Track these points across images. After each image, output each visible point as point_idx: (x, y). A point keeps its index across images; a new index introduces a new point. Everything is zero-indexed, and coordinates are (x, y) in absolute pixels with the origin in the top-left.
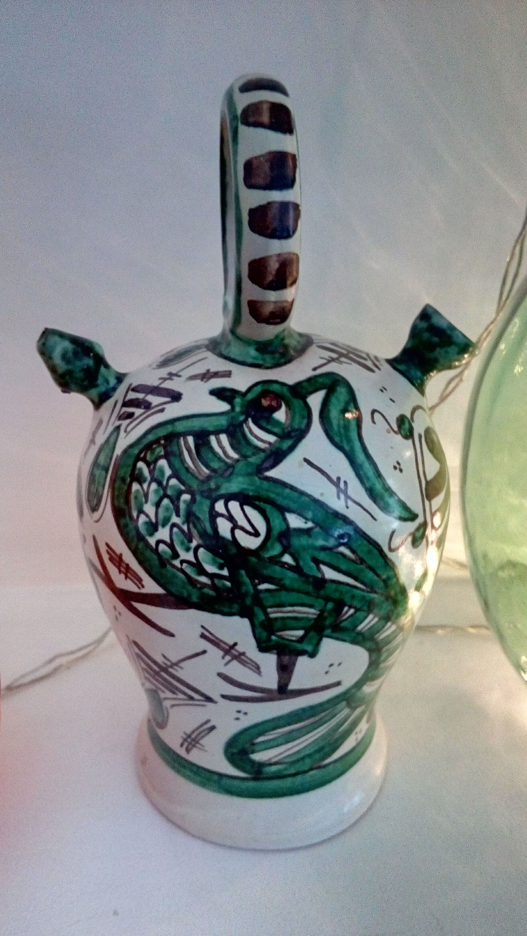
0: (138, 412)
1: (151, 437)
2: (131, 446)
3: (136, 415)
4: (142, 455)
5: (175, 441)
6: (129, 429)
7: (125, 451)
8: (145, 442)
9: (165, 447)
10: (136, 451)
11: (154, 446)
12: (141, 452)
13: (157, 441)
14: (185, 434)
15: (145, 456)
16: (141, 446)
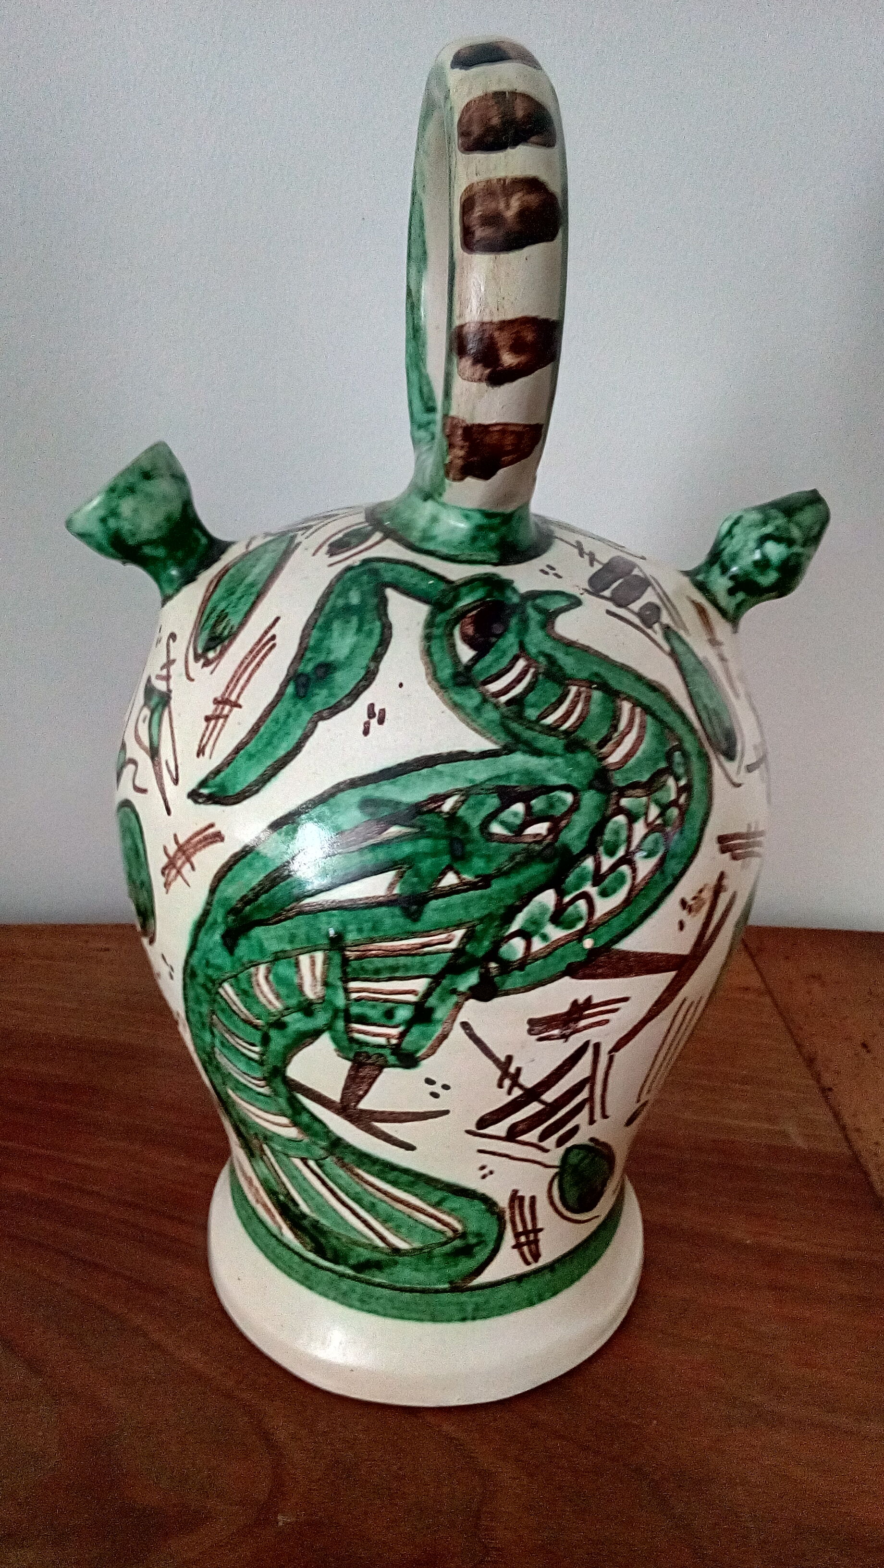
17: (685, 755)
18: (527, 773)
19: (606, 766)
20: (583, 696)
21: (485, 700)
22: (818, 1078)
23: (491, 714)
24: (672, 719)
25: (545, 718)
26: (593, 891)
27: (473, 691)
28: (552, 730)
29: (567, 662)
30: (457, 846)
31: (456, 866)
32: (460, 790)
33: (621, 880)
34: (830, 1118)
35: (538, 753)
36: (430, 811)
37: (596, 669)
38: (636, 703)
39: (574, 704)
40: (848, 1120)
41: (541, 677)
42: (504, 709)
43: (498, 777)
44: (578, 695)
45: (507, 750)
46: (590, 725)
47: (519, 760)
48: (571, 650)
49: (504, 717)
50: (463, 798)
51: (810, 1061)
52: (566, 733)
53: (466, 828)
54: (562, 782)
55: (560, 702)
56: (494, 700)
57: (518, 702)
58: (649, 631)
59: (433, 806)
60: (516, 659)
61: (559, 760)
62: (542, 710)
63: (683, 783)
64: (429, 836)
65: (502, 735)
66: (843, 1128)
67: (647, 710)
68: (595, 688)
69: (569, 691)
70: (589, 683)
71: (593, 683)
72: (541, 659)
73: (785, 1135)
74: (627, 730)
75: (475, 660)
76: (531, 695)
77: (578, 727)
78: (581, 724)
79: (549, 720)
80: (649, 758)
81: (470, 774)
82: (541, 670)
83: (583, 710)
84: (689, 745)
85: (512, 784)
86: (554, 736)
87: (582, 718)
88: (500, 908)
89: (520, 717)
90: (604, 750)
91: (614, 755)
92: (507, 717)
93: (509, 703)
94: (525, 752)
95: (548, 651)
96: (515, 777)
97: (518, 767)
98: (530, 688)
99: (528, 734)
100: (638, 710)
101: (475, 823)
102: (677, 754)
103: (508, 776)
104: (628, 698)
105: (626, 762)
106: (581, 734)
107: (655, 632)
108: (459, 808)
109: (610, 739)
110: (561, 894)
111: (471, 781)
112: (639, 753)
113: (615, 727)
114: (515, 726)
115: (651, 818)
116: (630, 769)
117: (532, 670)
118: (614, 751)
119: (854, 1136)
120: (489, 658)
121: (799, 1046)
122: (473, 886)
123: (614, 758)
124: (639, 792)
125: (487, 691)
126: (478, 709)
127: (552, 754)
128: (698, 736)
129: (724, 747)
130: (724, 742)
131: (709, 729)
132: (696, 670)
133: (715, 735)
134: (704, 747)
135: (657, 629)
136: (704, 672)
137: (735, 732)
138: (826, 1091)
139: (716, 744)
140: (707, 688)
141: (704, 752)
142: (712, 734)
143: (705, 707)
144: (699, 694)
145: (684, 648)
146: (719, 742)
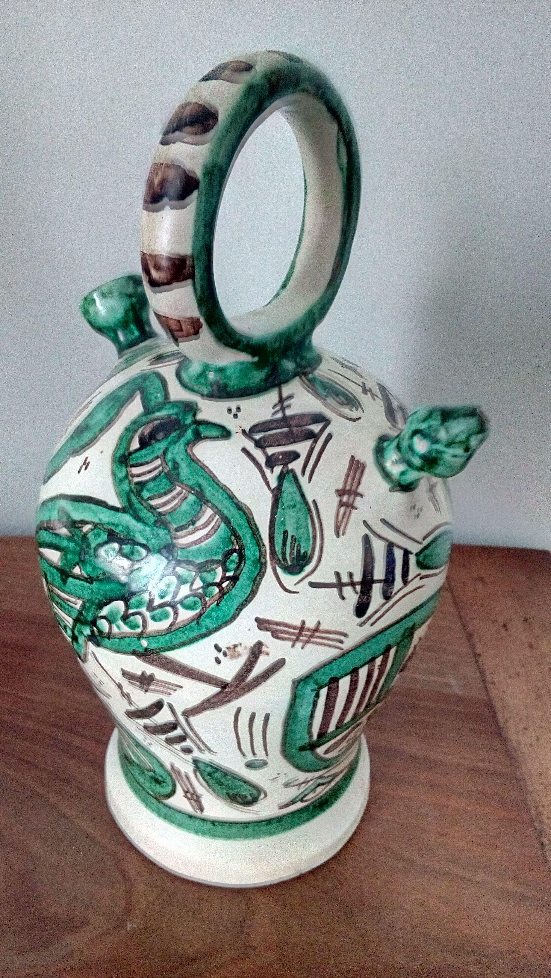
17: (242, 557)
18: (127, 528)
19: (176, 543)
20: (182, 495)
21: (126, 477)
23: (126, 486)
25: (151, 500)
26: (148, 615)
27: (124, 469)
28: (152, 509)
29: (185, 470)
30: (83, 553)
31: (80, 564)
32: (93, 523)
33: (167, 616)
35: (138, 519)
36: (78, 528)
37: (201, 481)
38: (218, 511)
39: (174, 498)
40: (488, 677)
41: (163, 474)
42: (133, 486)
43: (113, 524)
44: (180, 493)
45: (124, 510)
46: (177, 515)
47: (127, 519)
48: (193, 464)
49: (131, 490)
50: (93, 528)
52: (160, 514)
53: (89, 546)
54: (144, 542)
55: (165, 494)
56: (130, 478)
57: (142, 485)
58: (267, 471)
59: (80, 525)
60: (157, 458)
61: (148, 529)
62: (152, 494)
63: (230, 574)
64: (74, 541)
65: (125, 500)
67: (226, 520)
68: (192, 494)
69: (175, 489)
70: (191, 489)
71: (193, 489)
72: (170, 464)
74: (201, 527)
75: (136, 451)
76: (151, 483)
77: (169, 513)
78: (172, 512)
79: (153, 503)
80: (210, 550)
81: (102, 516)
82: (166, 471)
83: (177, 504)
84: (251, 553)
85: (117, 531)
86: (152, 513)
87: (174, 510)
88: (96, 598)
89: (138, 493)
90: (179, 533)
91: (184, 539)
92: (132, 491)
93: (138, 483)
94: (131, 515)
95: (178, 460)
96: (120, 528)
97: (124, 523)
98: (153, 479)
99: (137, 505)
100: (217, 517)
101: (93, 545)
102: (235, 554)
103: (117, 526)
104: (214, 507)
105: (190, 546)
106: (168, 518)
107: (272, 472)
108: (89, 532)
109: (186, 529)
110: (127, 607)
111: (100, 520)
112: (203, 544)
113: (193, 523)
114: (134, 498)
115: (195, 587)
116: (189, 552)
117: (161, 468)
118: (185, 536)
119: (490, 687)
120: (143, 452)
121: (465, 627)
122: (85, 580)
123: (183, 541)
124: (191, 567)
125: (131, 471)
126: (121, 481)
127: (145, 524)
128: (263, 549)
129: (290, 563)
130: (292, 560)
131: (278, 548)
132: (294, 506)
133: (284, 554)
134: (265, 558)
135: (278, 470)
136: (304, 510)
137: (311, 557)
138: (476, 657)
139: (281, 559)
140: (298, 521)
141: (263, 560)
142: (280, 551)
143: (285, 533)
144: (283, 523)
145: (295, 489)
146: (285, 559)
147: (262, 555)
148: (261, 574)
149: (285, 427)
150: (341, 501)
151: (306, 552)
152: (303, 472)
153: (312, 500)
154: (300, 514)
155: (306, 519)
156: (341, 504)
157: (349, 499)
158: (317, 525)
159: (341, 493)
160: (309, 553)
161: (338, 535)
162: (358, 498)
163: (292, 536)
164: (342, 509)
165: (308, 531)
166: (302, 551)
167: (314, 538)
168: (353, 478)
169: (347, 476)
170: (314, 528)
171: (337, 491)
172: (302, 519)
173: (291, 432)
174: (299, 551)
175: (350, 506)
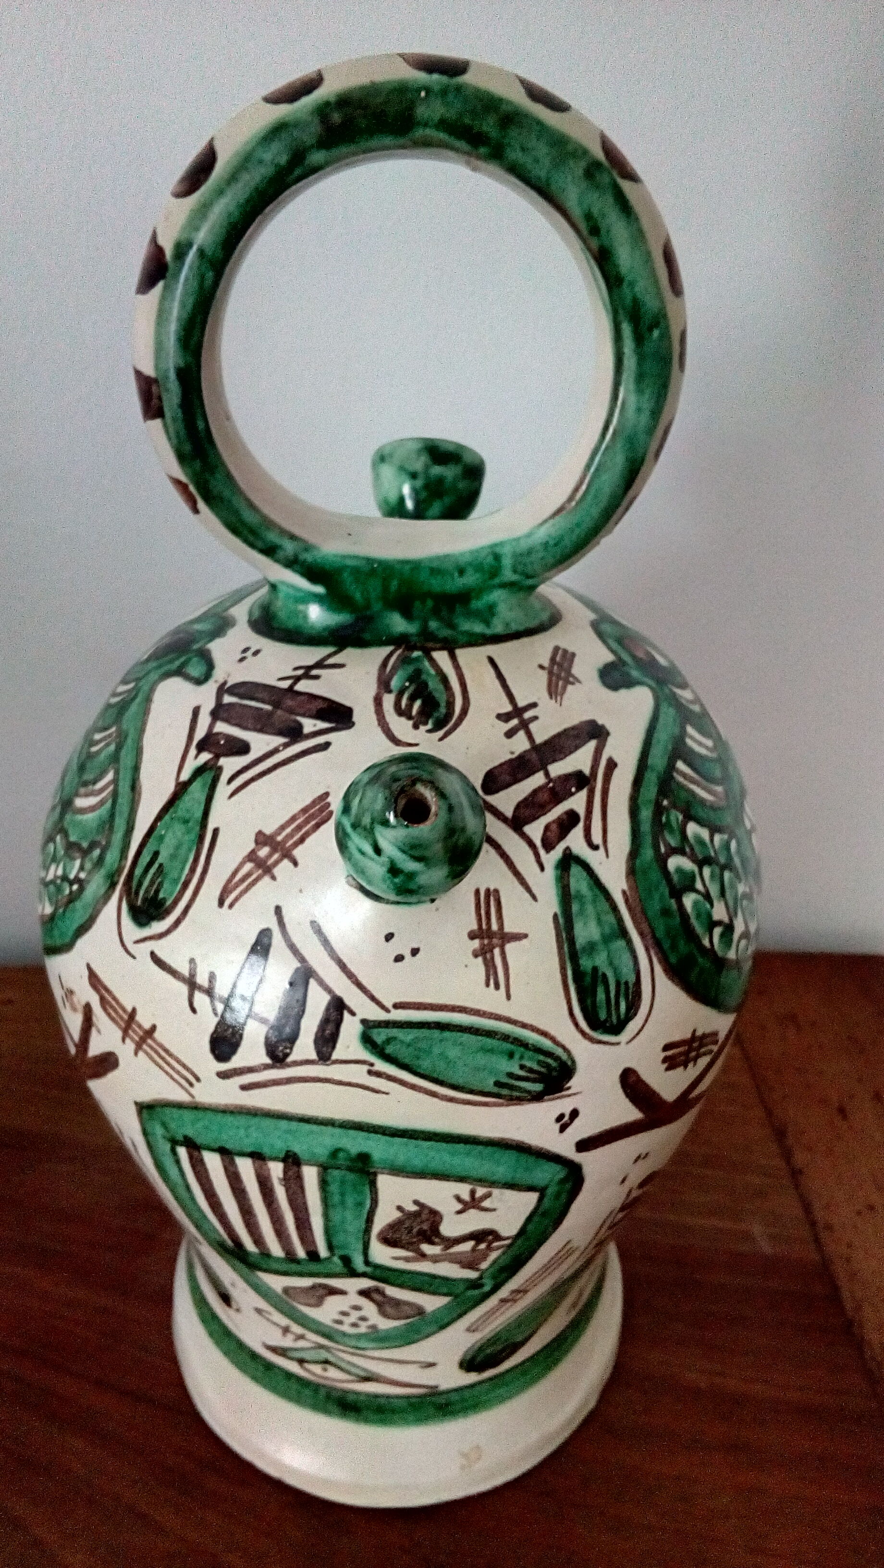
0: (577, 802)
1: (646, 814)
2: (634, 854)
3: (581, 811)
4: (663, 850)
5: (673, 786)
6: (597, 839)
7: (632, 872)
8: (646, 827)
9: (674, 805)
10: (648, 853)
11: (664, 819)
12: (656, 847)
13: (659, 810)
14: (671, 767)
15: (667, 845)
16: (648, 840)
17: (101, 860)
22: (787, 1155)
24: (120, 824)
29: (133, 707)
34: (798, 1212)
37: (131, 731)
38: (115, 781)
40: (819, 1214)
51: (780, 1134)
58: (193, 751)
63: (81, 876)
66: (813, 1224)
67: (115, 795)
68: (116, 743)
71: (120, 737)
73: (748, 1237)
74: (97, 792)
80: (86, 829)
84: (112, 857)
100: (111, 788)
102: (98, 852)
104: (117, 772)
105: (79, 813)
107: (196, 757)
112: (84, 817)
113: (94, 782)
118: (81, 797)
119: (824, 1235)
121: (769, 1113)
128: (123, 863)
129: (139, 903)
130: (145, 899)
131: (138, 871)
132: (186, 822)
133: (140, 884)
134: (119, 876)
135: (205, 756)
136: (193, 836)
137: (168, 912)
138: (796, 1174)
139: (133, 890)
140: (178, 847)
141: (115, 879)
142: (138, 877)
143: (156, 854)
144: (161, 838)
145: (203, 798)
146: (137, 893)
147: (119, 871)
148: (107, 897)
149: (268, 704)
150: (253, 852)
151: (164, 900)
152: (230, 781)
153: (215, 826)
154: (186, 838)
155: (190, 850)
156: (252, 857)
157: (270, 855)
158: (199, 870)
159: (262, 839)
160: (168, 903)
161: (221, 903)
162: (286, 863)
163: (161, 865)
164: (249, 866)
165: (183, 869)
166: (161, 895)
167: (186, 885)
168: (299, 828)
169: (293, 819)
170: (193, 870)
171: (260, 833)
172: (185, 847)
173: (270, 714)
174: (157, 892)
175: (266, 869)
